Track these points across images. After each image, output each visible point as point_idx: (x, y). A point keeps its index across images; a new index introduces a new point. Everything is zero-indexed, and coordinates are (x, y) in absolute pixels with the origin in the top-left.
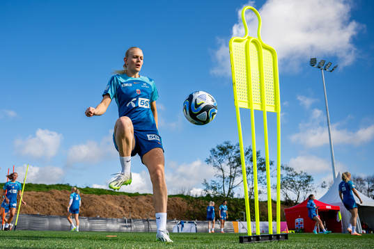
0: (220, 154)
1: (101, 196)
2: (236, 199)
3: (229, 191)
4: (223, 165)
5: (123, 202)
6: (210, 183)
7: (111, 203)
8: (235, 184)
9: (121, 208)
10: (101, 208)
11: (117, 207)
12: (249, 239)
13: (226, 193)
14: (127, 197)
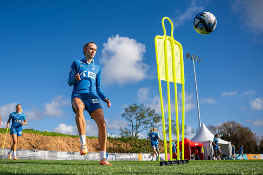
0: (130, 111)
1: (55, 137)
2: (140, 140)
3: (136, 135)
4: (132, 118)
5: (68, 141)
6: (124, 130)
7: (60, 142)
8: (139, 130)
9: (67, 145)
10: (54, 145)
11: (65, 144)
12: (166, 163)
13: (134, 136)
14: (71, 138)
